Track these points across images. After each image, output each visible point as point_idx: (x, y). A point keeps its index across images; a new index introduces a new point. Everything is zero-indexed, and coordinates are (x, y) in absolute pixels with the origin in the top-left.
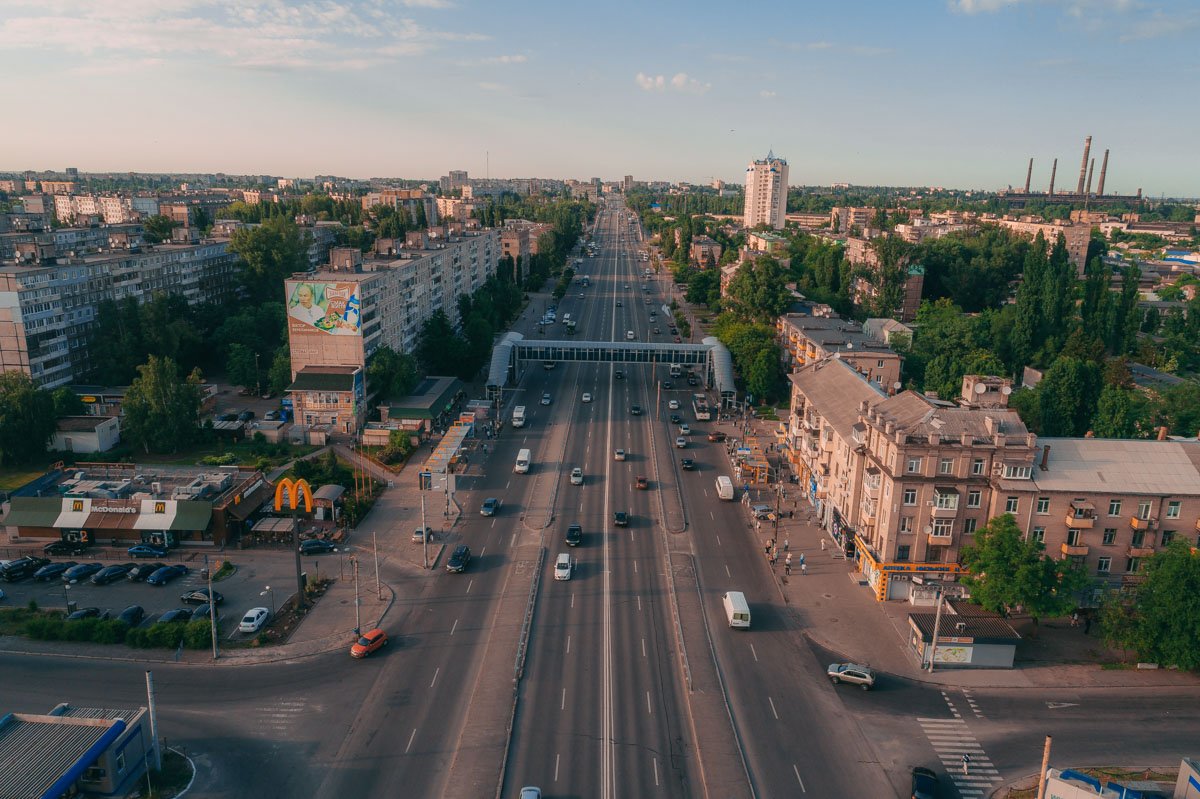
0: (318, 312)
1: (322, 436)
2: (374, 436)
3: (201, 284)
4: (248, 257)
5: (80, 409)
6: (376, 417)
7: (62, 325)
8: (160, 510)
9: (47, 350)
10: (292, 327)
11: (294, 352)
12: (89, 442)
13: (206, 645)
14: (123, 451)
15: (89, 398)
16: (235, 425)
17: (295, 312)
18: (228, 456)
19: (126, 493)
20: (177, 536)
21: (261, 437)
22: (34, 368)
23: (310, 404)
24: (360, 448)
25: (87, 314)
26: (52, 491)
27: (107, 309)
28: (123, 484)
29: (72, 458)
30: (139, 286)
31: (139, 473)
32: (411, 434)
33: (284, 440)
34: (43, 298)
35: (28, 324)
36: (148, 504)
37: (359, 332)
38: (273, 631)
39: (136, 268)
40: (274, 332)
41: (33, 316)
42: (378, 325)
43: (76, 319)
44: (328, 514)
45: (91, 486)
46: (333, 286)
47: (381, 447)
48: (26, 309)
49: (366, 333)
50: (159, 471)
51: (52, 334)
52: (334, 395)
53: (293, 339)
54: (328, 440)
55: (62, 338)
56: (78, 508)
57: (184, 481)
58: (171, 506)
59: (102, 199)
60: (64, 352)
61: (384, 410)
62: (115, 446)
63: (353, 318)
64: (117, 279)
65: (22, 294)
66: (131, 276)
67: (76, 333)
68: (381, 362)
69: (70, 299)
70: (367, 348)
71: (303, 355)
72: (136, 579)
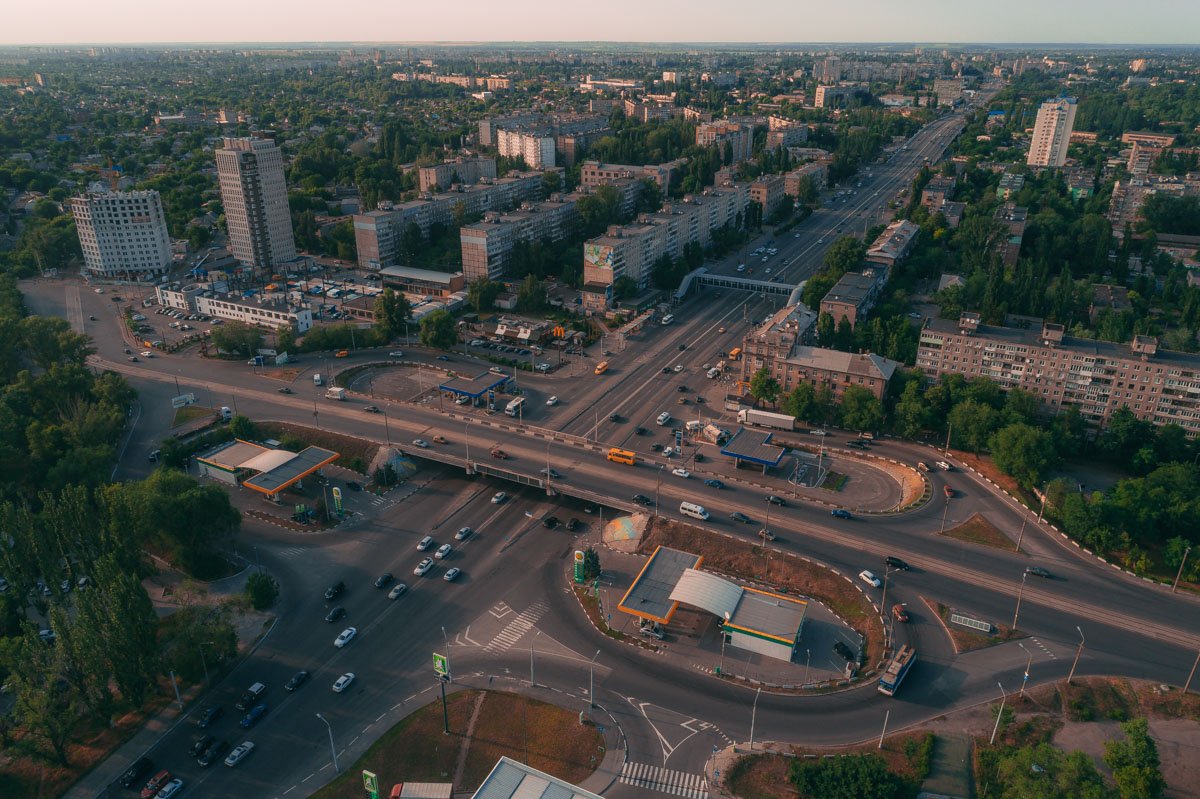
0: (596, 258)
1: (591, 313)
2: (610, 315)
3: (561, 226)
4: (583, 214)
5: (503, 289)
6: (615, 307)
7: (500, 251)
8: (525, 332)
9: (494, 262)
10: (586, 264)
11: (586, 274)
12: (507, 304)
13: (531, 371)
14: (517, 310)
15: (507, 284)
16: (559, 303)
17: (588, 257)
18: (553, 316)
19: (517, 325)
20: (530, 342)
21: (568, 310)
22: (489, 269)
23: (589, 298)
24: (604, 319)
25: (509, 246)
26: (495, 322)
27: (518, 245)
28: (516, 322)
29: (501, 310)
30: (532, 230)
31: (521, 319)
32: (624, 316)
33: (576, 312)
34: (494, 240)
35: (489, 251)
36: (522, 330)
37: (611, 269)
38: (549, 371)
39: (532, 221)
40: (579, 264)
41: (491, 248)
42: (624, 264)
43: (506, 248)
44: (579, 342)
45: (507, 321)
46: (603, 247)
47: (610, 320)
48: (488, 245)
49: (615, 269)
50: (528, 319)
51: (496, 255)
52: (599, 295)
53: (585, 268)
54: (593, 314)
55: (500, 256)
56: (502, 328)
57: (534, 324)
58: (529, 331)
59: (524, 137)
60: (500, 262)
61: (619, 303)
62: (516, 307)
63: (610, 262)
64: (523, 228)
65: (487, 239)
66: (529, 226)
67: (505, 254)
68: (620, 282)
69: (504, 240)
70: (615, 275)
71: (589, 276)
72: (517, 352)
